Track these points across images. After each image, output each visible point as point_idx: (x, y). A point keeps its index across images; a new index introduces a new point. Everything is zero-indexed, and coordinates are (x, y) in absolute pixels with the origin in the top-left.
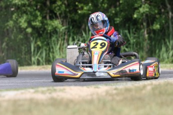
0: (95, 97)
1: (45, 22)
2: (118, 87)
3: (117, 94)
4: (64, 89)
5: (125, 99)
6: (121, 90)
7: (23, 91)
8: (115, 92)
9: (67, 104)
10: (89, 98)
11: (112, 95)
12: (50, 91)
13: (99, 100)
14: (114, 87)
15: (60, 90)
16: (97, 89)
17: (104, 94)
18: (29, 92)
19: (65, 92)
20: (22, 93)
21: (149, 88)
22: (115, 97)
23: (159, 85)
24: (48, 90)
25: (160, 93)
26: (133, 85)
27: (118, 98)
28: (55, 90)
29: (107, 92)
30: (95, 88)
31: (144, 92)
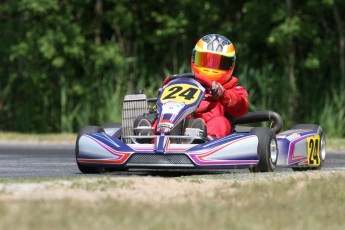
1: (92, 47)
4: (132, 183)
8: (232, 191)
12: (102, 186)
17: (211, 194)
18: (62, 185)
19: (134, 189)
20: (47, 188)
21: (301, 185)
22: (234, 200)
23: (322, 179)
25: (324, 196)
27: (239, 204)
30: (192, 181)
31: (291, 193)
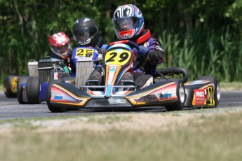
0: (173, 128)
2: (205, 114)
3: (204, 125)
5: (215, 131)
6: (210, 118)
7: (73, 120)
9: (135, 137)
10: (165, 129)
11: (197, 126)
13: (179, 132)
14: (200, 114)
15: (125, 119)
16: (176, 118)
24: (108, 118)
26: (226, 111)
28: (118, 118)
29: (190, 122)
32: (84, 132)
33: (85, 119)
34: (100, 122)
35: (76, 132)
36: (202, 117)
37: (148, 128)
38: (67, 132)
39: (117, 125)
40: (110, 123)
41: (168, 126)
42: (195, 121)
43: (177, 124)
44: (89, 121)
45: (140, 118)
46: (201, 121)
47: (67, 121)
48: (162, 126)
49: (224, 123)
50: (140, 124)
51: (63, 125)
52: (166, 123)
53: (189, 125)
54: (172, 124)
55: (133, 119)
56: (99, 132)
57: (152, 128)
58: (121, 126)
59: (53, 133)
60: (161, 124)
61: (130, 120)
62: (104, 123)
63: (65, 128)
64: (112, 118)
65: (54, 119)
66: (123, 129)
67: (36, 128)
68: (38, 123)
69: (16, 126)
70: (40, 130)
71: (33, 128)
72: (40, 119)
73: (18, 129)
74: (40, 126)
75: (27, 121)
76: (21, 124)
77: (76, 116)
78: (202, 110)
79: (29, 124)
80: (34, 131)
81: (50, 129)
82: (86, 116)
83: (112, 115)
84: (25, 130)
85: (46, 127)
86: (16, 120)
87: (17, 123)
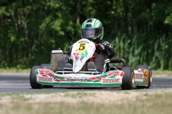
32: (62, 103)
33: (62, 94)
34: (73, 96)
35: (57, 103)
36: (146, 95)
37: (107, 101)
38: (50, 103)
39: (85, 99)
40: (80, 97)
41: (121, 100)
42: (141, 98)
43: (128, 99)
44: (65, 96)
45: (101, 94)
46: (145, 98)
47: (50, 95)
48: (118, 100)
49: (161, 100)
50: (101, 99)
51: (46, 98)
52: (120, 99)
53: (137, 100)
54: (124, 99)
55: (97, 95)
56: (73, 103)
57: (110, 101)
58: (88, 100)
59: (40, 103)
60: (116, 99)
61: (95, 95)
62: (76, 98)
63: (48, 100)
64: (81, 94)
65: (40, 94)
66: (90, 102)
67: (28, 99)
68: (29, 96)
69: (14, 98)
70: (30, 101)
71: (25, 100)
72: (30, 93)
73: (15, 100)
74: (31, 98)
75: (21, 95)
76: (17, 97)
77: (56, 92)
78: (145, 89)
79: (22, 96)
80: (26, 102)
81: (37, 100)
82: (63, 92)
83: (81, 91)
84: (20, 101)
85: (34, 99)
86: (13, 94)
87: (14, 96)
